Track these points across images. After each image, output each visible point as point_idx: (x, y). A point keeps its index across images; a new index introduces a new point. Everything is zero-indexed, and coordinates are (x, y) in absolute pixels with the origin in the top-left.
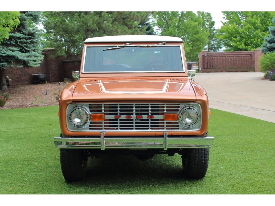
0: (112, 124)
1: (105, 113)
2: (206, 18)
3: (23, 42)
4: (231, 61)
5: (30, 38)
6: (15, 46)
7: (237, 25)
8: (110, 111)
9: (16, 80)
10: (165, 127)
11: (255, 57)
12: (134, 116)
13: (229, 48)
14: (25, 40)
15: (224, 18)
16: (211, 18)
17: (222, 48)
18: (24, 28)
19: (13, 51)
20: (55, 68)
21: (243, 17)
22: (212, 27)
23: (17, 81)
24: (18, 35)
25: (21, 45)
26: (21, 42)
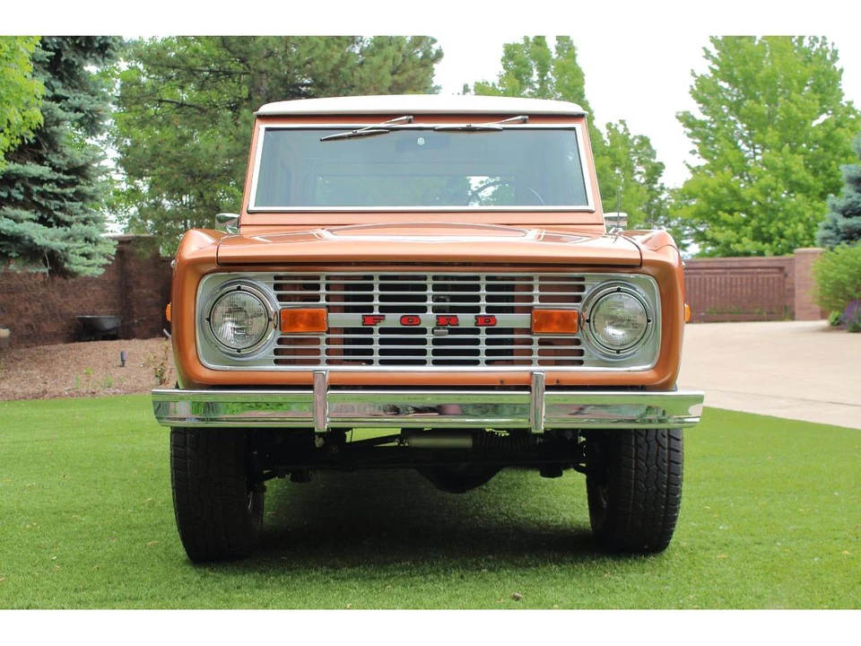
0: (354, 347)
1: (328, 307)
2: (636, 153)
3: (51, 193)
4: (718, 289)
5: (73, 183)
6: (23, 205)
7: (735, 174)
8: (347, 298)
9: (24, 333)
10: (535, 357)
11: (796, 274)
12: (428, 319)
13: (709, 248)
14: (55, 186)
15: (693, 152)
16: (653, 154)
17: (687, 249)
18: (56, 151)
19: (17, 220)
20: (151, 296)
21: (754, 148)
22: (655, 183)
23: (28, 337)
24: (33, 169)
25: (43, 203)
26: (43, 194)
